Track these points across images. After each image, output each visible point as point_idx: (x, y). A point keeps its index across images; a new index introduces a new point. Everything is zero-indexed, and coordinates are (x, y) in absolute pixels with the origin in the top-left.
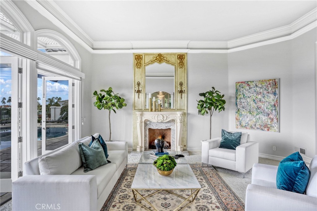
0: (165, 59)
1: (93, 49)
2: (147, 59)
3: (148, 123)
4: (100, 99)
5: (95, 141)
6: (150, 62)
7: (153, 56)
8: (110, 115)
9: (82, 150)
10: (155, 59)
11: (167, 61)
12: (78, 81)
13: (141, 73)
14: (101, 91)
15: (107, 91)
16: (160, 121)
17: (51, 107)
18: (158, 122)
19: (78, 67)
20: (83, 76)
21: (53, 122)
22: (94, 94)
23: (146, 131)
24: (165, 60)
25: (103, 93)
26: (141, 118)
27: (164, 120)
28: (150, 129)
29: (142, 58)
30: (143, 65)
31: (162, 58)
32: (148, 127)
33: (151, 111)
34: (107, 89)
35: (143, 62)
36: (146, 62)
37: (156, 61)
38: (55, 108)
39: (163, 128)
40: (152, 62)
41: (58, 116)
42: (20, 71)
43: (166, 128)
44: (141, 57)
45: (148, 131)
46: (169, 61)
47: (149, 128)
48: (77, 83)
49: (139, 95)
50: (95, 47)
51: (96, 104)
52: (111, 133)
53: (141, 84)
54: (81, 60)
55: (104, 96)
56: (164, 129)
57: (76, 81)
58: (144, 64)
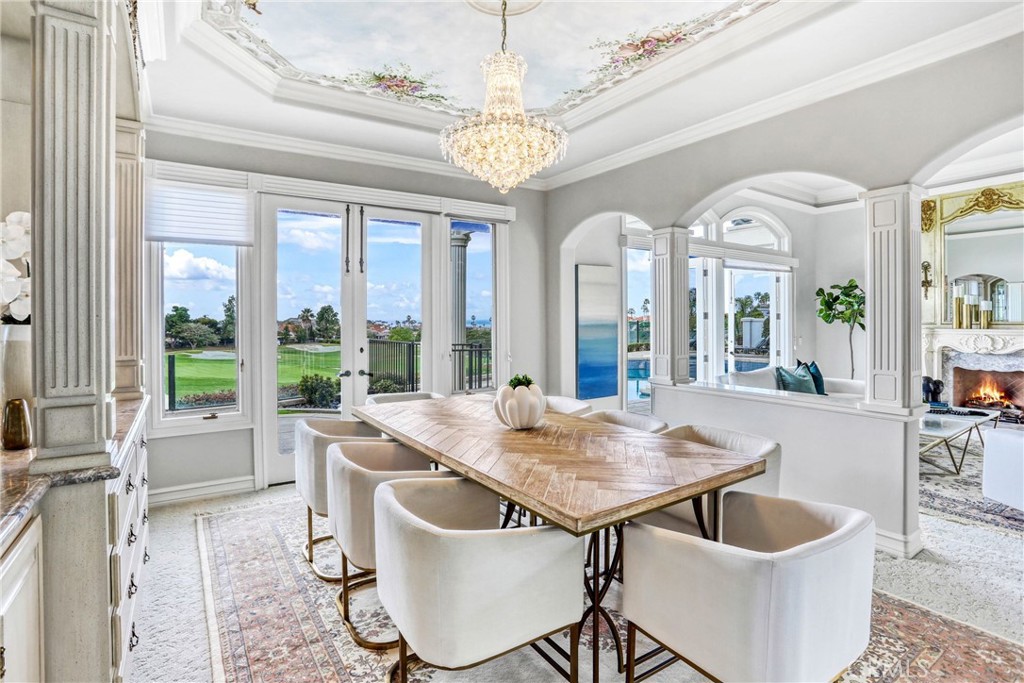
0: (1006, 199)
1: (817, 206)
2: (949, 209)
3: (952, 354)
4: (829, 304)
5: (801, 367)
6: (958, 213)
7: (967, 197)
8: (851, 333)
9: (780, 375)
10: (972, 204)
11: (1011, 203)
12: (787, 274)
13: (931, 242)
14: (833, 287)
15: (845, 288)
16: (984, 351)
17: (742, 319)
18: (976, 353)
19: (786, 248)
20: (795, 263)
21: (747, 351)
22: (818, 294)
23: (947, 372)
24: (1003, 201)
25: (836, 292)
26: (931, 343)
27: (995, 348)
28: (958, 371)
29: (935, 206)
30: (939, 224)
31: (995, 197)
32: (951, 365)
33: (960, 327)
34: (845, 283)
35: (937, 216)
36: (944, 216)
37: (976, 207)
38: (751, 322)
39: (997, 369)
40: (964, 212)
41: (758, 340)
42: (705, 273)
43: (1006, 370)
44: (932, 204)
45: (951, 372)
46: (1018, 204)
47: (956, 365)
48: (785, 277)
49: (927, 290)
50: (820, 201)
51: (821, 312)
52: (853, 370)
53: (932, 266)
54: (790, 234)
55: (837, 298)
56: (1000, 370)
57: (781, 274)
58: (942, 219)
